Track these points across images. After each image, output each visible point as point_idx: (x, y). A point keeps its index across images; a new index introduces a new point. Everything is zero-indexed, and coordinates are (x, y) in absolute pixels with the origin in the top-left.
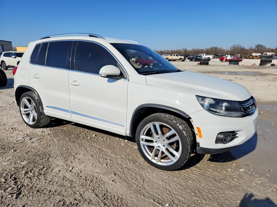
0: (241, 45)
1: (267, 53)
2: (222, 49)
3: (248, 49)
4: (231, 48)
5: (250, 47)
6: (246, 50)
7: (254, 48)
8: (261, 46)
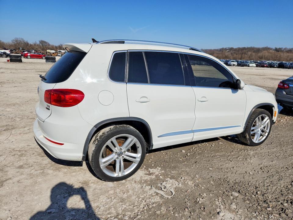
0: (24, 39)
1: (61, 50)
2: (2, 42)
3: (32, 44)
4: (12, 41)
5: (34, 42)
6: (31, 45)
7: (38, 44)
8: (45, 42)
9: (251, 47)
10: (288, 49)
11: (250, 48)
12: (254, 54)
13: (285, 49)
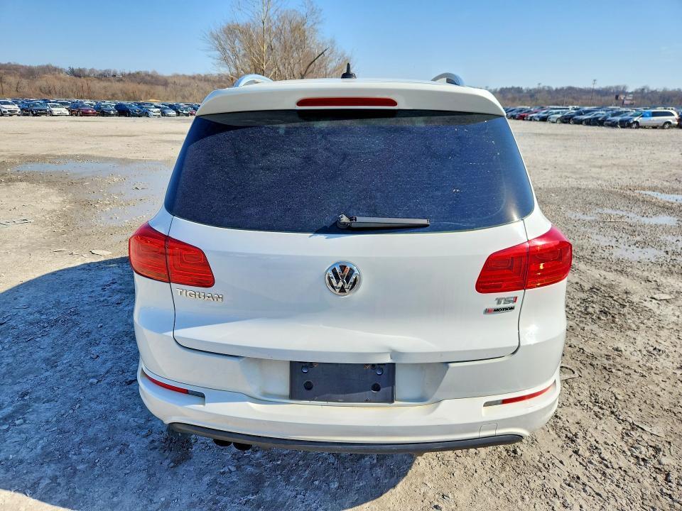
9: (9, 63)
10: (98, 72)
11: (6, 65)
12: (24, 82)
13: (92, 70)
